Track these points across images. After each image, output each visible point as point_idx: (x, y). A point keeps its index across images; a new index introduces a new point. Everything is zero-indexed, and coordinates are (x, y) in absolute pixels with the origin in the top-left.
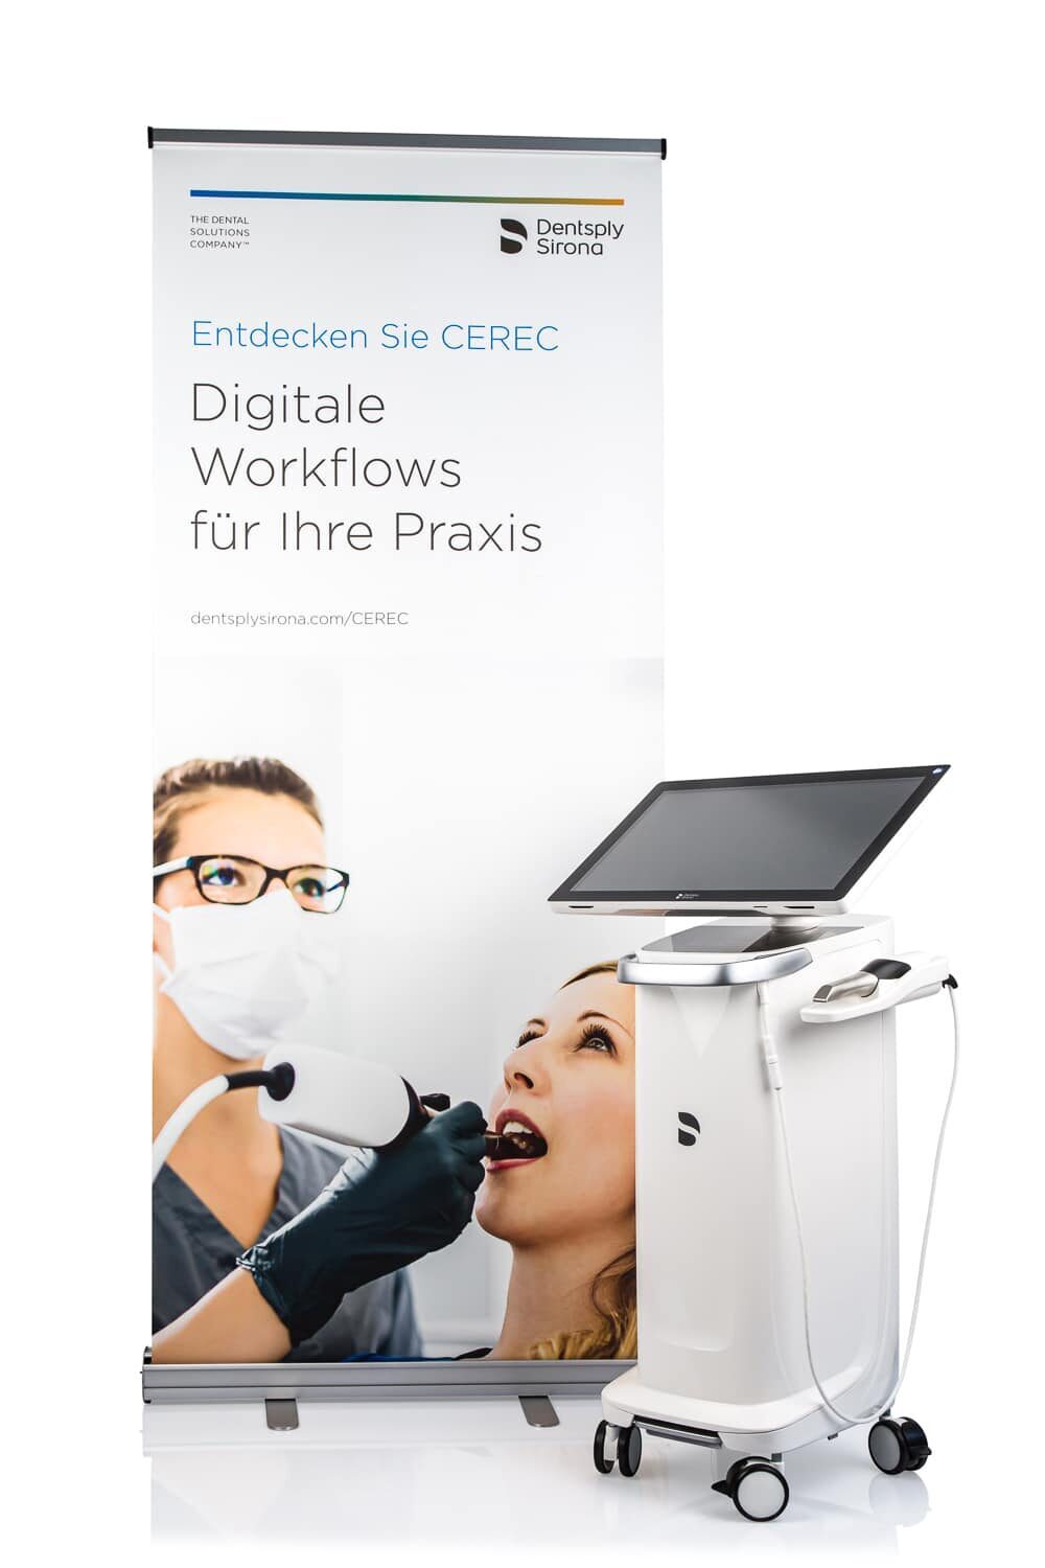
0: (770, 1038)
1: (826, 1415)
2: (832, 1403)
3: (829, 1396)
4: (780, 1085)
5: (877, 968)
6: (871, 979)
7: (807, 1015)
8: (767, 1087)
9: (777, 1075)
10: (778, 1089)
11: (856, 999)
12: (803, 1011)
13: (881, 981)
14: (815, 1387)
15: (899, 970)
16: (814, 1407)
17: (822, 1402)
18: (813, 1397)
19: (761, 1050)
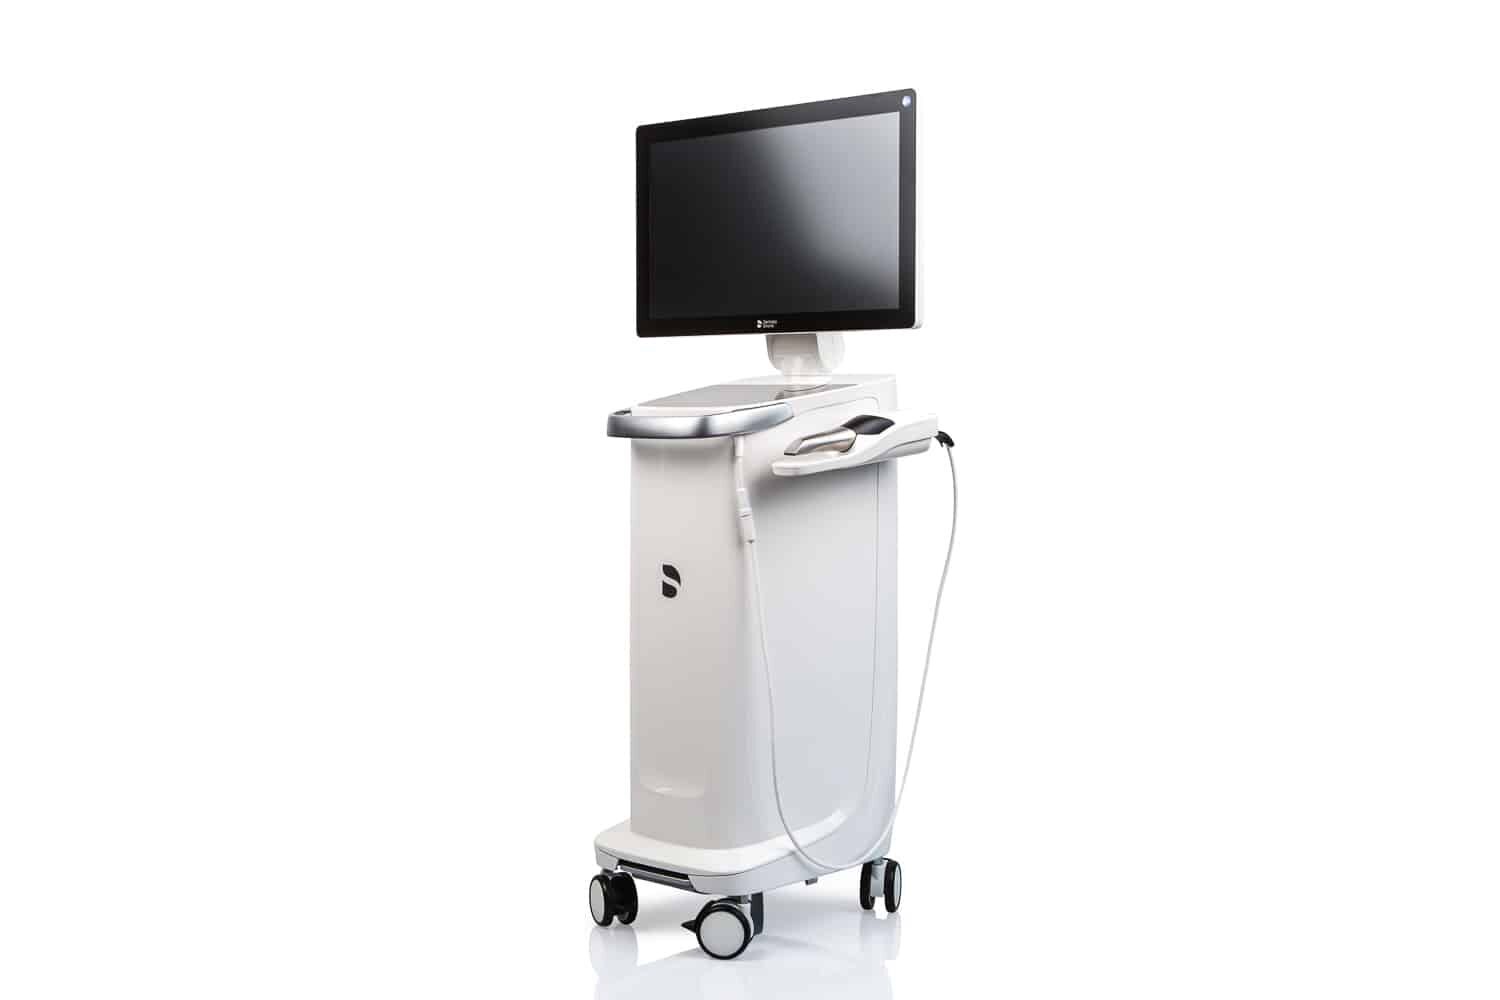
0: (743, 491)
1: (798, 859)
2: (804, 850)
3: (801, 843)
4: (753, 537)
5: (857, 424)
6: (850, 434)
7: (778, 468)
8: (740, 542)
9: (750, 528)
10: (751, 542)
11: (833, 454)
12: (774, 465)
13: (860, 436)
14: (787, 836)
15: (883, 424)
16: (786, 853)
17: (792, 847)
18: (784, 843)
19: (734, 504)
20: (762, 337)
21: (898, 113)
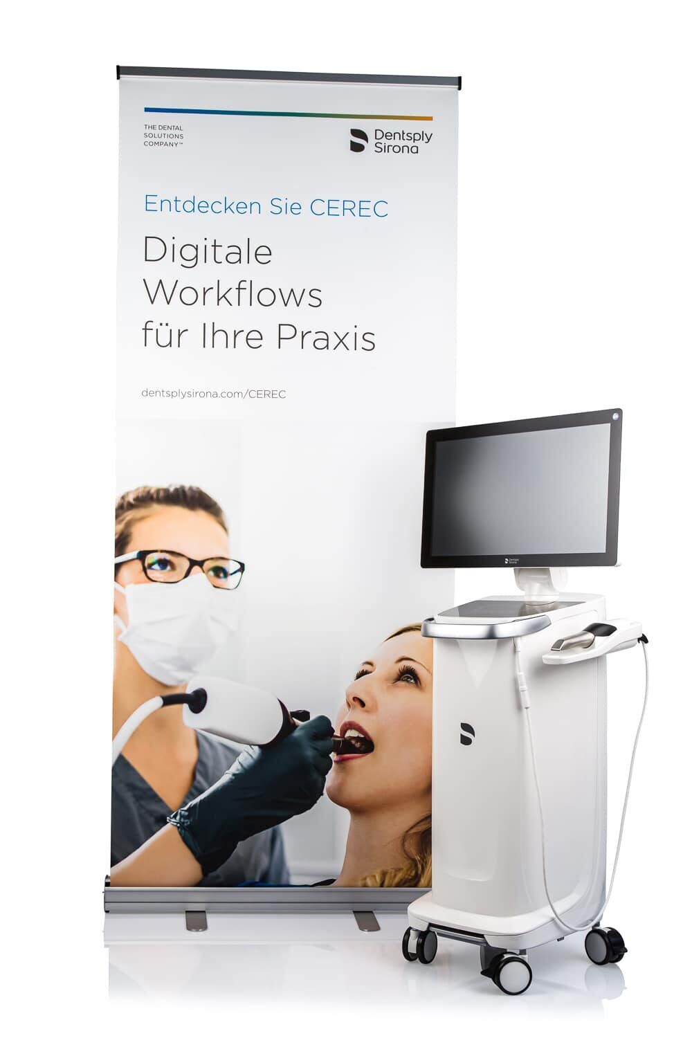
0: (522, 674)
1: (557, 925)
2: (560, 917)
3: (558, 912)
4: (528, 706)
5: (594, 629)
6: (590, 636)
7: (547, 659)
8: (519, 707)
9: (527, 698)
10: (527, 708)
11: (580, 649)
12: (545, 656)
13: (597, 637)
14: (549, 906)
15: (609, 630)
16: (548, 920)
17: (554, 916)
18: (547, 913)
19: (516, 682)
20: (511, 569)
21: (609, 424)
